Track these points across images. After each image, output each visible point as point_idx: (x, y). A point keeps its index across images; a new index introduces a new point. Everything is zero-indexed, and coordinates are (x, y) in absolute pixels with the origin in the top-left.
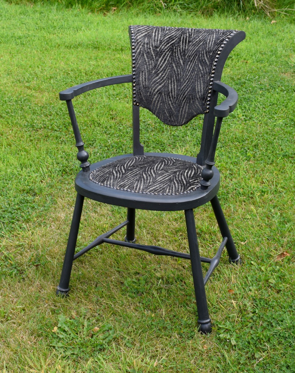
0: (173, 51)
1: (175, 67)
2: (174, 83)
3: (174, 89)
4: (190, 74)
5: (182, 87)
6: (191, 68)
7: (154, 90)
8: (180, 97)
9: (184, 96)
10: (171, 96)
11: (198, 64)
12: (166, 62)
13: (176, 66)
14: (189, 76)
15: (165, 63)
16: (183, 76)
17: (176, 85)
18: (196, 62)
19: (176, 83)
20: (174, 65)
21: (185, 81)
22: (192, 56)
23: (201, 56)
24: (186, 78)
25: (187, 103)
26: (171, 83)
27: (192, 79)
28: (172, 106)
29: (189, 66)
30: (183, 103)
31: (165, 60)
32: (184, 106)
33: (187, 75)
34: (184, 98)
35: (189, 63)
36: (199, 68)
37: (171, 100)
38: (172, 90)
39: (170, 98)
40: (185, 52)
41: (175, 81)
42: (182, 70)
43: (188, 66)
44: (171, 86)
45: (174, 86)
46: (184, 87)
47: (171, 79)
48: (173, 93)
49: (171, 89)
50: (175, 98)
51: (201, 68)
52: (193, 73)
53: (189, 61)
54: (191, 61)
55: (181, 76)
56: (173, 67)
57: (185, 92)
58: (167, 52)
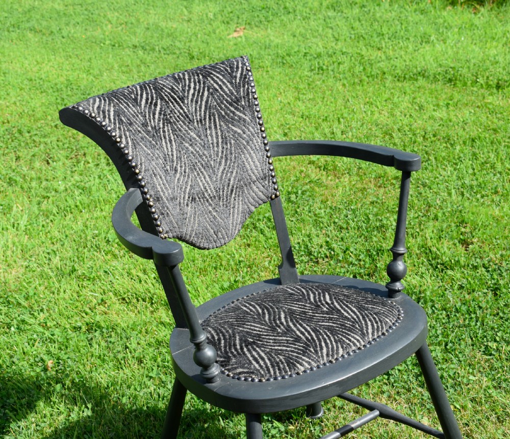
0: (170, 123)
1: (190, 148)
2: (203, 174)
3: (208, 184)
4: (223, 148)
5: (220, 174)
6: (217, 138)
7: (184, 198)
8: (223, 191)
9: (230, 187)
10: (208, 197)
11: (229, 128)
12: (173, 143)
13: (191, 145)
14: (223, 152)
15: (174, 147)
16: (210, 156)
17: (207, 177)
18: (220, 125)
19: (205, 173)
20: (187, 145)
21: (220, 164)
22: (205, 119)
23: (226, 113)
24: (218, 156)
25: (239, 196)
26: (198, 174)
27: (231, 154)
28: (215, 214)
29: (212, 136)
30: (233, 199)
31: (170, 141)
32: (234, 204)
33: (218, 152)
34: (232, 191)
35: (208, 132)
36: (235, 132)
37: (210, 205)
38: (205, 188)
39: (207, 201)
40: (188, 117)
41: (203, 170)
42: (204, 147)
43: (209, 137)
44: (201, 181)
45: (205, 178)
46: (223, 173)
47: (196, 169)
48: (209, 191)
49: (203, 184)
50: (215, 197)
51: (239, 131)
52: (226, 144)
53: (206, 129)
54: (210, 128)
55: (206, 157)
56: (187, 148)
57: (229, 180)
58: (164, 127)
